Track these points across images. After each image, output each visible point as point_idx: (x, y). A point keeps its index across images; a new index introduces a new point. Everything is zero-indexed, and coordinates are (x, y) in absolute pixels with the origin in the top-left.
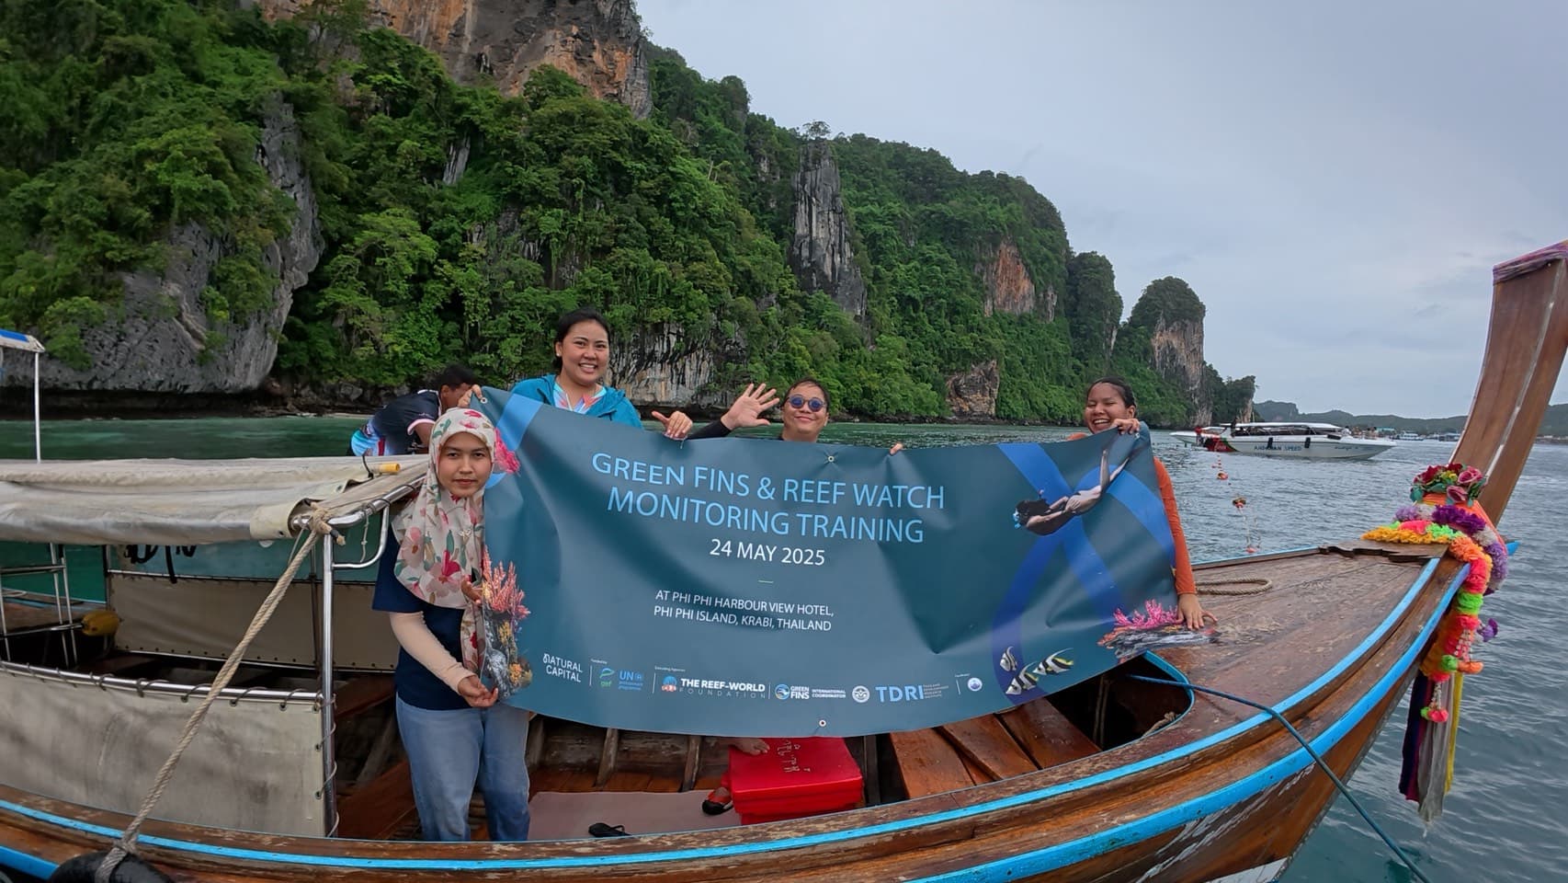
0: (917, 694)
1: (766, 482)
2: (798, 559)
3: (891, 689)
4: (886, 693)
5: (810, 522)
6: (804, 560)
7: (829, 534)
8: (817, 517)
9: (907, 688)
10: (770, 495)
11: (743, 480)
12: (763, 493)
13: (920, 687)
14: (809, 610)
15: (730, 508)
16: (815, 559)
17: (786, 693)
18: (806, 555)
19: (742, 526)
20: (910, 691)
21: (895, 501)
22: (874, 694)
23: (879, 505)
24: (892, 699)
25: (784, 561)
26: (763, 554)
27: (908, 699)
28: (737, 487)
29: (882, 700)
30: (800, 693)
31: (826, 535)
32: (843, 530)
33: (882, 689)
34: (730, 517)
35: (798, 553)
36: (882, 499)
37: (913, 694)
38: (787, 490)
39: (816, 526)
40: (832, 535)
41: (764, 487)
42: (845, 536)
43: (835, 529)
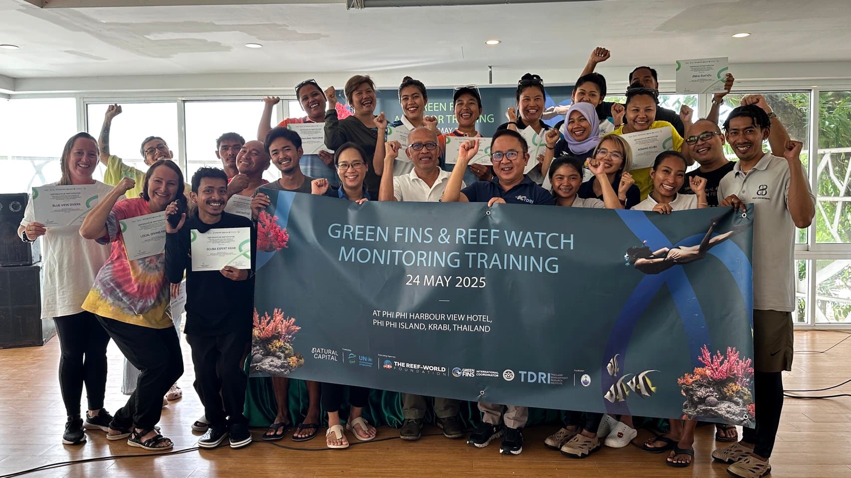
0: (546, 379)
1: (444, 232)
2: (467, 284)
3: (530, 373)
4: (526, 376)
5: (475, 258)
6: (471, 285)
7: (488, 266)
8: (479, 254)
9: (540, 374)
10: (447, 241)
11: (428, 232)
12: (442, 239)
13: (549, 374)
14: (475, 318)
15: (419, 252)
16: (479, 284)
17: (459, 373)
18: (473, 281)
19: (427, 263)
20: (542, 376)
21: (536, 243)
22: (518, 376)
23: (523, 246)
24: (529, 381)
25: (457, 286)
26: (442, 282)
27: (540, 382)
28: (424, 237)
29: (522, 380)
30: (468, 373)
31: (486, 267)
32: (498, 263)
33: (523, 373)
34: (419, 259)
35: (467, 279)
36: (525, 241)
37: (543, 378)
38: (458, 236)
39: (479, 261)
40: (490, 267)
41: (442, 235)
42: (500, 268)
43: (493, 263)
